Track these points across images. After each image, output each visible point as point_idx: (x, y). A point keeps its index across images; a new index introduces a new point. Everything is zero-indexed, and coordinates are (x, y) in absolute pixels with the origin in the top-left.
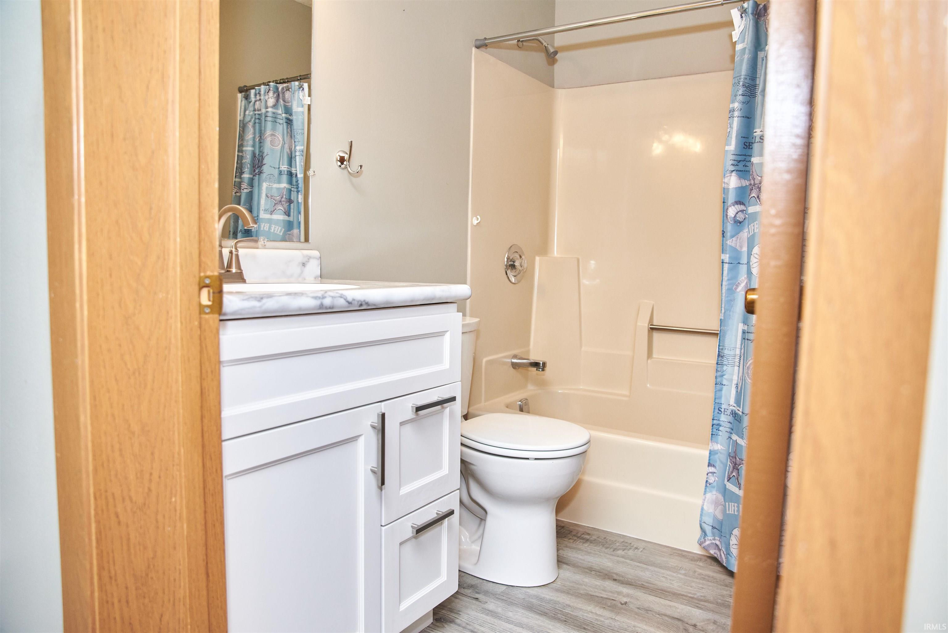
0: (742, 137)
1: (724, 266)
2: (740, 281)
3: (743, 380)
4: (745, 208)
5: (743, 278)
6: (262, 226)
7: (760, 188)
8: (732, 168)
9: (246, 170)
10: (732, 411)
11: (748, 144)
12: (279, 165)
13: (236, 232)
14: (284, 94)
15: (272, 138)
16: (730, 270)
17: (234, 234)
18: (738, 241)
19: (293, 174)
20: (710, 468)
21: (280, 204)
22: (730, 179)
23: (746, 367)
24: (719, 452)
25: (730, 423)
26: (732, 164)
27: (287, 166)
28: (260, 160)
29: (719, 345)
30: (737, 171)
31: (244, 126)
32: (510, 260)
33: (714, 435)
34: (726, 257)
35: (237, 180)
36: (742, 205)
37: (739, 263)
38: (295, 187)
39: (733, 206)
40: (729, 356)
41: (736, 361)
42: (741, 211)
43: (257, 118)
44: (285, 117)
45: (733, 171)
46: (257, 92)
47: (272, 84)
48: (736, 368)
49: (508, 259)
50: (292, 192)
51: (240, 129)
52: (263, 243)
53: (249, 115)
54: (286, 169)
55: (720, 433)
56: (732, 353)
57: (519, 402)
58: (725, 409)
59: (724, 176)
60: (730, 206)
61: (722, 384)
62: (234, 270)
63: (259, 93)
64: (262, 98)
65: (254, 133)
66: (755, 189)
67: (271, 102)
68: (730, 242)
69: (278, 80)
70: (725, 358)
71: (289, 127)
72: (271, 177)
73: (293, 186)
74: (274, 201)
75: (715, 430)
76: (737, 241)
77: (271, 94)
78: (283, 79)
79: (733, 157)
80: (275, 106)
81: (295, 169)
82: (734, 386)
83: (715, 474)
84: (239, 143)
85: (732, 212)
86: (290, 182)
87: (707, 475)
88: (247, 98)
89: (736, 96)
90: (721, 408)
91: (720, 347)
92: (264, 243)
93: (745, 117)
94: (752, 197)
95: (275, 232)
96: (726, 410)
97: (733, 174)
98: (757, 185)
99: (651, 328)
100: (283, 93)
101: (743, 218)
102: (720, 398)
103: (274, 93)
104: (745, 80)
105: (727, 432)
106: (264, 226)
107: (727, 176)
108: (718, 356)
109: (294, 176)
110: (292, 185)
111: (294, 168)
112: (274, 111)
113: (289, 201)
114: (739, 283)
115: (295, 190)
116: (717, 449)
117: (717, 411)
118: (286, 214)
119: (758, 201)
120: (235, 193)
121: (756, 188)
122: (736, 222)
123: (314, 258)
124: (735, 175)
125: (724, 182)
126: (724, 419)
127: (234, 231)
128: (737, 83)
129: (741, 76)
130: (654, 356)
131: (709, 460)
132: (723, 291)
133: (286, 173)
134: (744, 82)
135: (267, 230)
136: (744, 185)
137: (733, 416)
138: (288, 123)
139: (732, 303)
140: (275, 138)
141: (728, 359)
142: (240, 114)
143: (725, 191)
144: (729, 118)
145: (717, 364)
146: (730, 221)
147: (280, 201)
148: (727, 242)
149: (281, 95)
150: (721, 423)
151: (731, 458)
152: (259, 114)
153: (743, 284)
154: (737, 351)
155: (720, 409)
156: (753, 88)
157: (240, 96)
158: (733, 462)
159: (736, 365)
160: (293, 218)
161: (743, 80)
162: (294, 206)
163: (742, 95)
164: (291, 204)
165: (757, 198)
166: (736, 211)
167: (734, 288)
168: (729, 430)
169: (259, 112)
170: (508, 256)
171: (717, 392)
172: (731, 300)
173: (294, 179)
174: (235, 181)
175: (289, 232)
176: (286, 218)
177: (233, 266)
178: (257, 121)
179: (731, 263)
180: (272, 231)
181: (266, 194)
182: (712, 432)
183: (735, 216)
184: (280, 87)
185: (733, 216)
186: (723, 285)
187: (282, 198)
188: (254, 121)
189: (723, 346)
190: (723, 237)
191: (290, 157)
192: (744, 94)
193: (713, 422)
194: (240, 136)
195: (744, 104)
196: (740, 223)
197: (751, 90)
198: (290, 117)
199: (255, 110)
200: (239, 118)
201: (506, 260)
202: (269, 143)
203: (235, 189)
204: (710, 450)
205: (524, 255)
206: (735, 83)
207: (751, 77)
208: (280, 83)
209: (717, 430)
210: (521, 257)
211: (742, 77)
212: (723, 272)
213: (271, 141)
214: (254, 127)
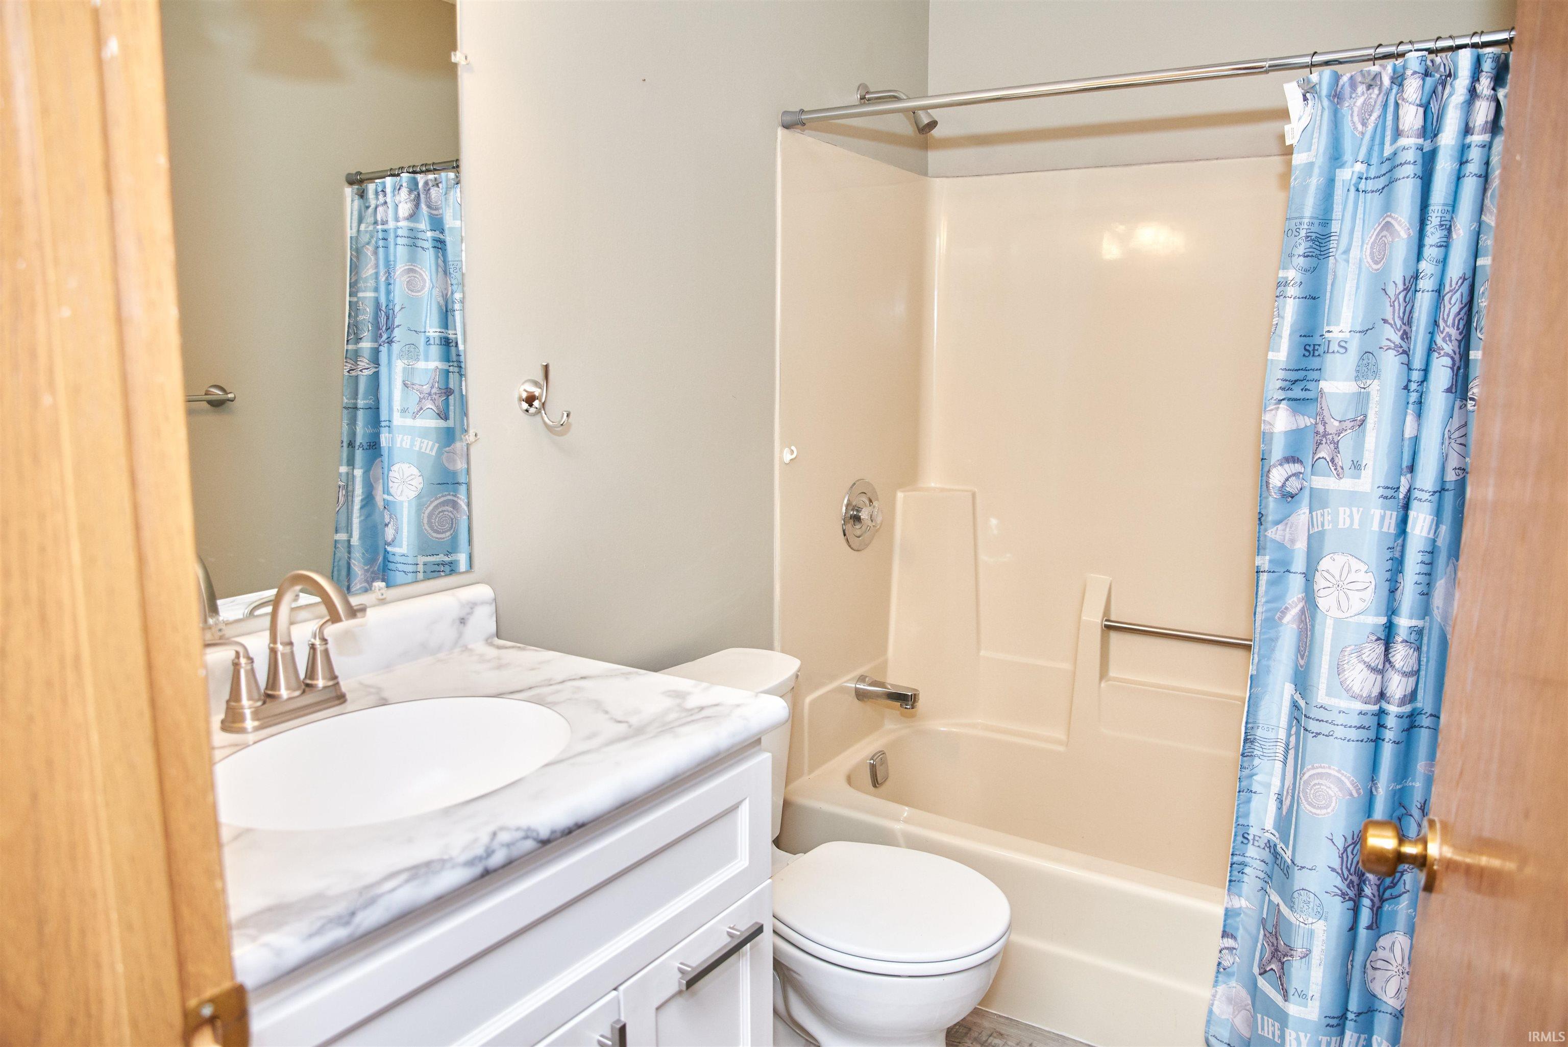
0: (1301, 336)
1: (1261, 578)
2: (1289, 604)
3: (1293, 797)
4: (1303, 469)
5: (1295, 599)
6: (399, 440)
7: (1338, 444)
8: (1281, 395)
9: (365, 334)
10: (1269, 841)
11: (1311, 349)
12: (425, 327)
13: (353, 442)
14: (430, 194)
15: (409, 277)
16: (1271, 583)
17: (350, 447)
18: (1288, 530)
19: (451, 341)
20: (1225, 940)
21: (429, 398)
22: (1275, 415)
23: (1301, 779)
24: (1244, 912)
25: (1265, 862)
26: (1280, 388)
27: (440, 328)
28: (391, 316)
29: (1247, 723)
30: (1289, 399)
31: (358, 252)
32: (851, 508)
33: (1235, 881)
34: (1263, 561)
35: (351, 347)
36: (1298, 463)
37: (1288, 571)
38: (455, 364)
39: (1279, 466)
40: (1265, 740)
41: (1278, 751)
42: (1294, 475)
43: (380, 238)
44: (432, 237)
45: (1281, 400)
46: (380, 189)
47: (405, 176)
48: (1279, 765)
49: (847, 506)
50: (451, 374)
51: (351, 254)
52: (380, 594)
53: (366, 232)
54: (438, 334)
55: (1246, 878)
56: (1271, 735)
57: (870, 760)
58: (1254, 835)
59: (1265, 408)
60: (1275, 466)
61: (1251, 791)
62: (320, 683)
63: (383, 191)
64: (389, 200)
65: (377, 266)
66: (1326, 443)
67: (405, 209)
68: (1272, 532)
69: (418, 166)
70: (1257, 744)
71: (440, 255)
72: (412, 350)
73: (451, 364)
74: (419, 394)
75: (1235, 873)
76: (1284, 530)
77: (404, 192)
78: (426, 165)
79: (1281, 374)
80: (413, 216)
81: (454, 332)
82: (1273, 797)
83: (1234, 951)
84: (350, 279)
85: (1277, 477)
86: (447, 358)
87: (1220, 952)
88: (362, 195)
89: (1291, 256)
90: (1248, 834)
91: (1249, 726)
92: (382, 595)
93: (1308, 297)
94: (1319, 458)
95: (423, 450)
96: (1257, 838)
97: (1281, 406)
98: (1330, 437)
99: (1106, 626)
100: (427, 191)
101: (1297, 488)
102: (1247, 815)
103: (410, 191)
104: (1310, 227)
105: (1259, 878)
106: (402, 440)
107: (1272, 410)
108: (1244, 742)
109: (454, 344)
110: (449, 361)
111: (452, 330)
112: (412, 225)
113: (445, 393)
114: (1286, 608)
115: (456, 370)
116: (1239, 906)
117: (1240, 838)
118: (440, 416)
119: (1333, 468)
120: (348, 372)
121: (1328, 442)
122: (1284, 495)
123: (483, 603)
124: (1286, 407)
125: (1264, 420)
126: (1254, 853)
127: (350, 441)
128: (1294, 231)
129: (1302, 218)
130: (1112, 673)
131: (1225, 926)
132: (1256, 625)
133: (438, 341)
134: (1308, 231)
135: (408, 447)
136: (1302, 426)
137: (1270, 852)
138: (438, 248)
139: (1273, 644)
140: (415, 275)
141: (1263, 747)
142: (351, 226)
143: (1265, 438)
144: (1277, 297)
145: (1242, 755)
146: (1273, 494)
147: (430, 394)
148: (1266, 533)
149: (422, 196)
150: (1247, 860)
151: (1268, 935)
152: (385, 231)
153: (1294, 609)
154: (1280, 733)
155: (1246, 835)
156: (1323, 241)
157: (349, 191)
158: (1271, 944)
159: (1277, 758)
160: (453, 421)
161: (1307, 227)
162: (455, 400)
163: (1304, 257)
164: (450, 397)
165: (1330, 463)
166: (1286, 476)
167: (1276, 618)
168: (1262, 875)
169: (385, 227)
170: (849, 500)
171: (1241, 806)
172: (1272, 640)
173: (453, 349)
174: (347, 350)
175: (447, 449)
176: (441, 423)
177: (317, 674)
178: (381, 243)
179: (1274, 572)
180: (417, 449)
181: (403, 381)
182: (1230, 876)
183: (1284, 485)
184: (421, 179)
185: (1279, 484)
186: (1257, 613)
187: (432, 387)
188: (376, 242)
189: (1254, 722)
190: (1261, 524)
191: (444, 310)
192: (1308, 254)
193: (1232, 859)
194: (353, 266)
195: (1308, 273)
196: (1292, 497)
197: (1321, 245)
198: (441, 236)
199: (376, 223)
200: (350, 232)
201: (844, 508)
202: (405, 286)
203: (347, 364)
204: (1227, 910)
205: (877, 500)
206: (1290, 231)
207: (1321, 221)
208: (421, 172)
209: (1239, 872)
210: (871, 501)
211: (1306, 221)
212: (1257, 589)
213: (408, 282)
214: (376, 253)
